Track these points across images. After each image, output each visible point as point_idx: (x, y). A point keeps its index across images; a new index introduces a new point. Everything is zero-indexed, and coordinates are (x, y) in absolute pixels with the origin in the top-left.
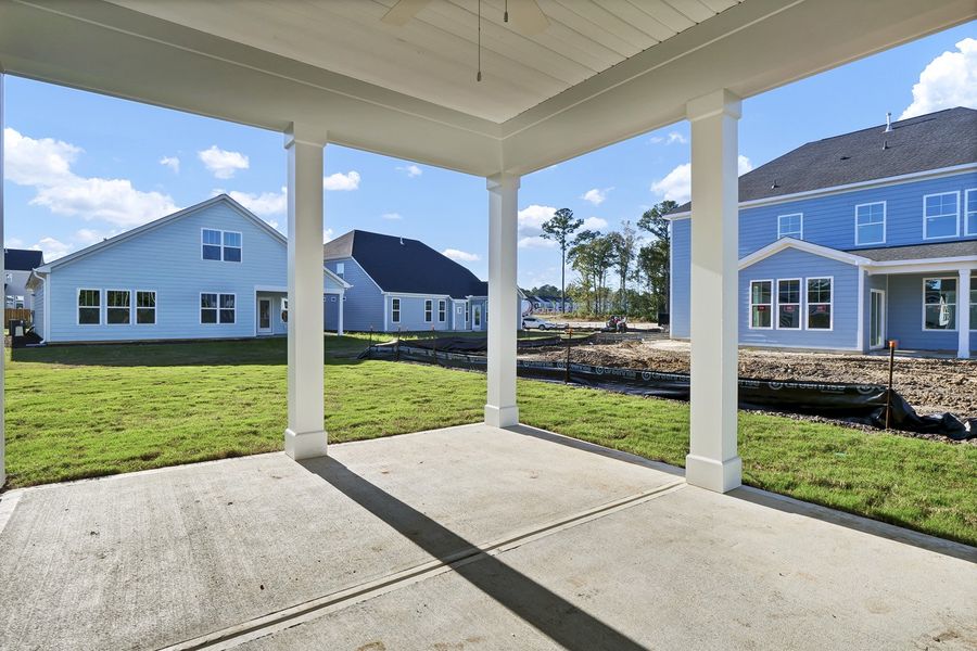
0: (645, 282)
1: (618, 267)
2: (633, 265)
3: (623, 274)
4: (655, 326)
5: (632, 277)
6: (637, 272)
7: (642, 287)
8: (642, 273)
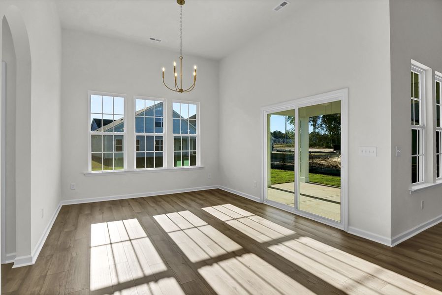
0: (325, 129)
1: (312, 123)
2: (319, 121)
3: (314, 126)
4: (332, 150)
5: (319, 127)
6: (321, 125)
7: (323, 131)
8: (324, 125)
